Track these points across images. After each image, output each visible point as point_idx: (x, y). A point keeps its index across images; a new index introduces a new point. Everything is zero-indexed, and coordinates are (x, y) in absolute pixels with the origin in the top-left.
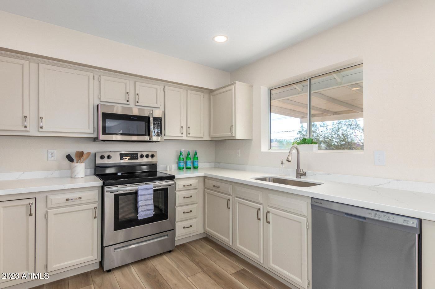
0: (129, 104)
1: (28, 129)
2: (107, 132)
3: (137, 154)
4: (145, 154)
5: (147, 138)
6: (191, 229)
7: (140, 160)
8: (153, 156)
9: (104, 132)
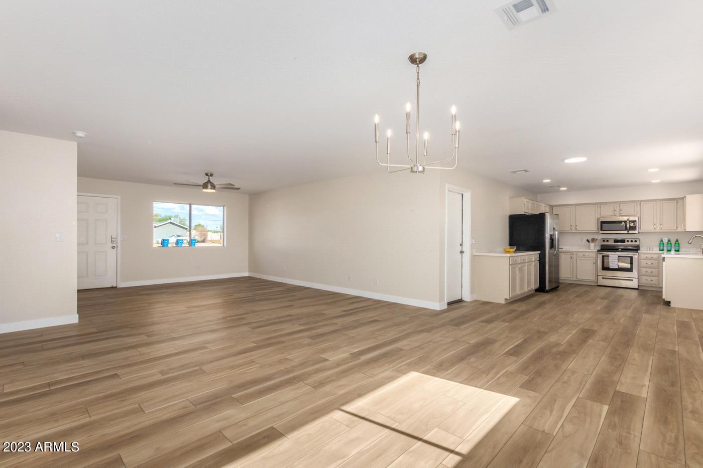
0: (616, 215)
1: (572, 230)
2: (603, 229)
3: (625, 240)
4: (630, 240)
5: (626, 232)
6: (652, 282)
7: (626, 243)
8: (636, 241)
9: (601, 230)
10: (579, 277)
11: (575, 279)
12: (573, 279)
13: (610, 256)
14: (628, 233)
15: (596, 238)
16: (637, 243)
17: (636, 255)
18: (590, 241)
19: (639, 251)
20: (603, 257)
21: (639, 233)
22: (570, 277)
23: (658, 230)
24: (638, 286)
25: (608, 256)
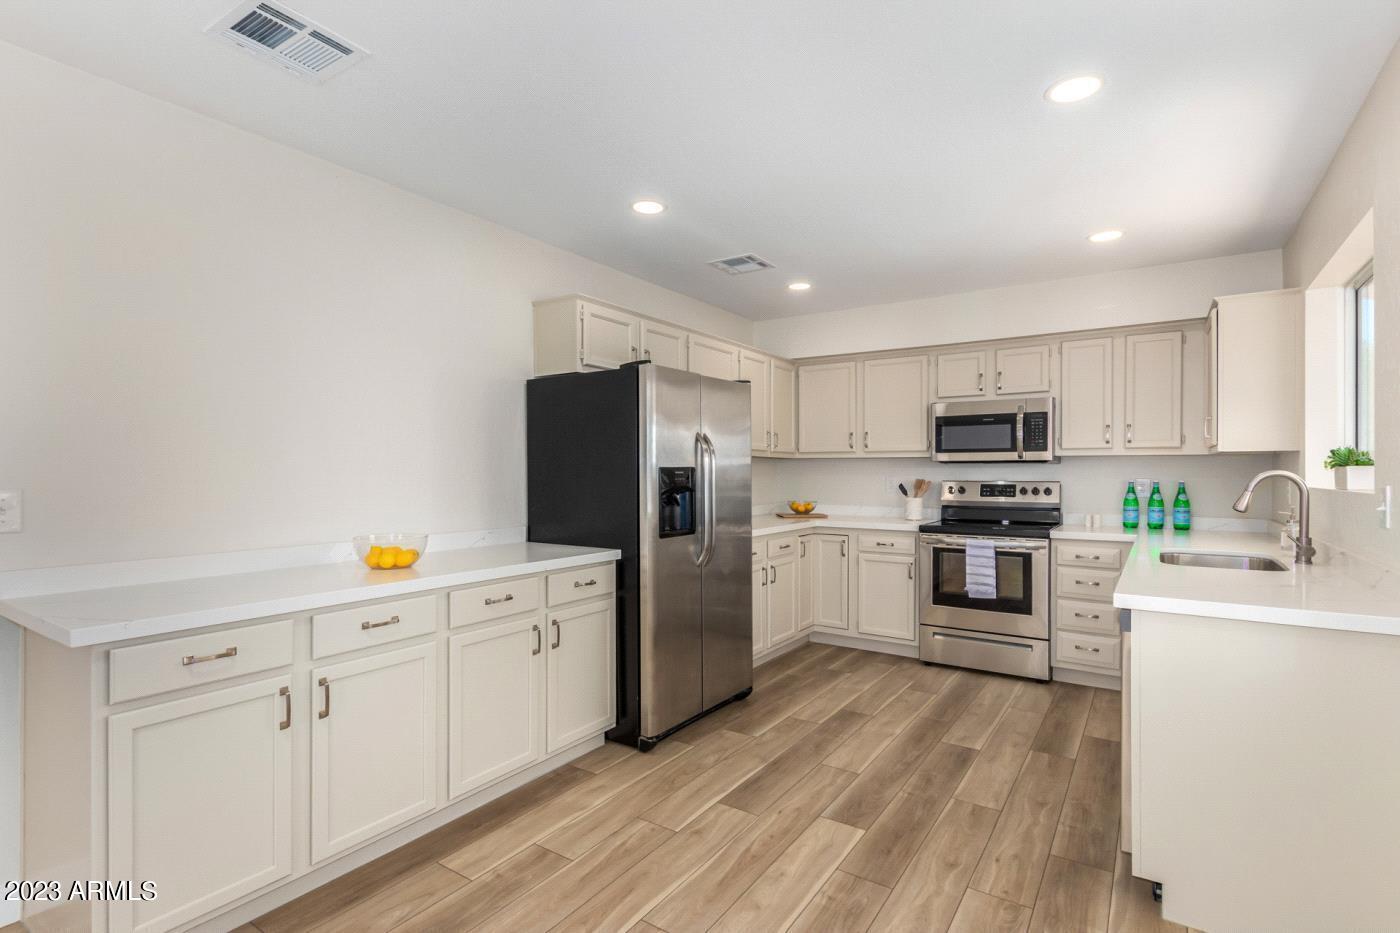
0: (983, 395)
1: (854, 450)
2: (943, 448)
3: (1014, 487)
4: (1030, 488)
5: (1014, 456)
6: (1095, 657)
7: (1019, 499)
8: (1048, 492)
9: (939, 449)
10: (864, 628)
11: (852, 633)
12: (845, 633)
13: (969, 551)
14: (1021, 462)
15: (927, 479)
16: (1053, 500)
17: (1044, 548)
18: (911, 491)
19: (1054, 533)
20: (937, 552)
21: (1058, 459)
22: (838, 623)
23: (1119, 450)
24: (1051, 669)
25: (963, 551)
